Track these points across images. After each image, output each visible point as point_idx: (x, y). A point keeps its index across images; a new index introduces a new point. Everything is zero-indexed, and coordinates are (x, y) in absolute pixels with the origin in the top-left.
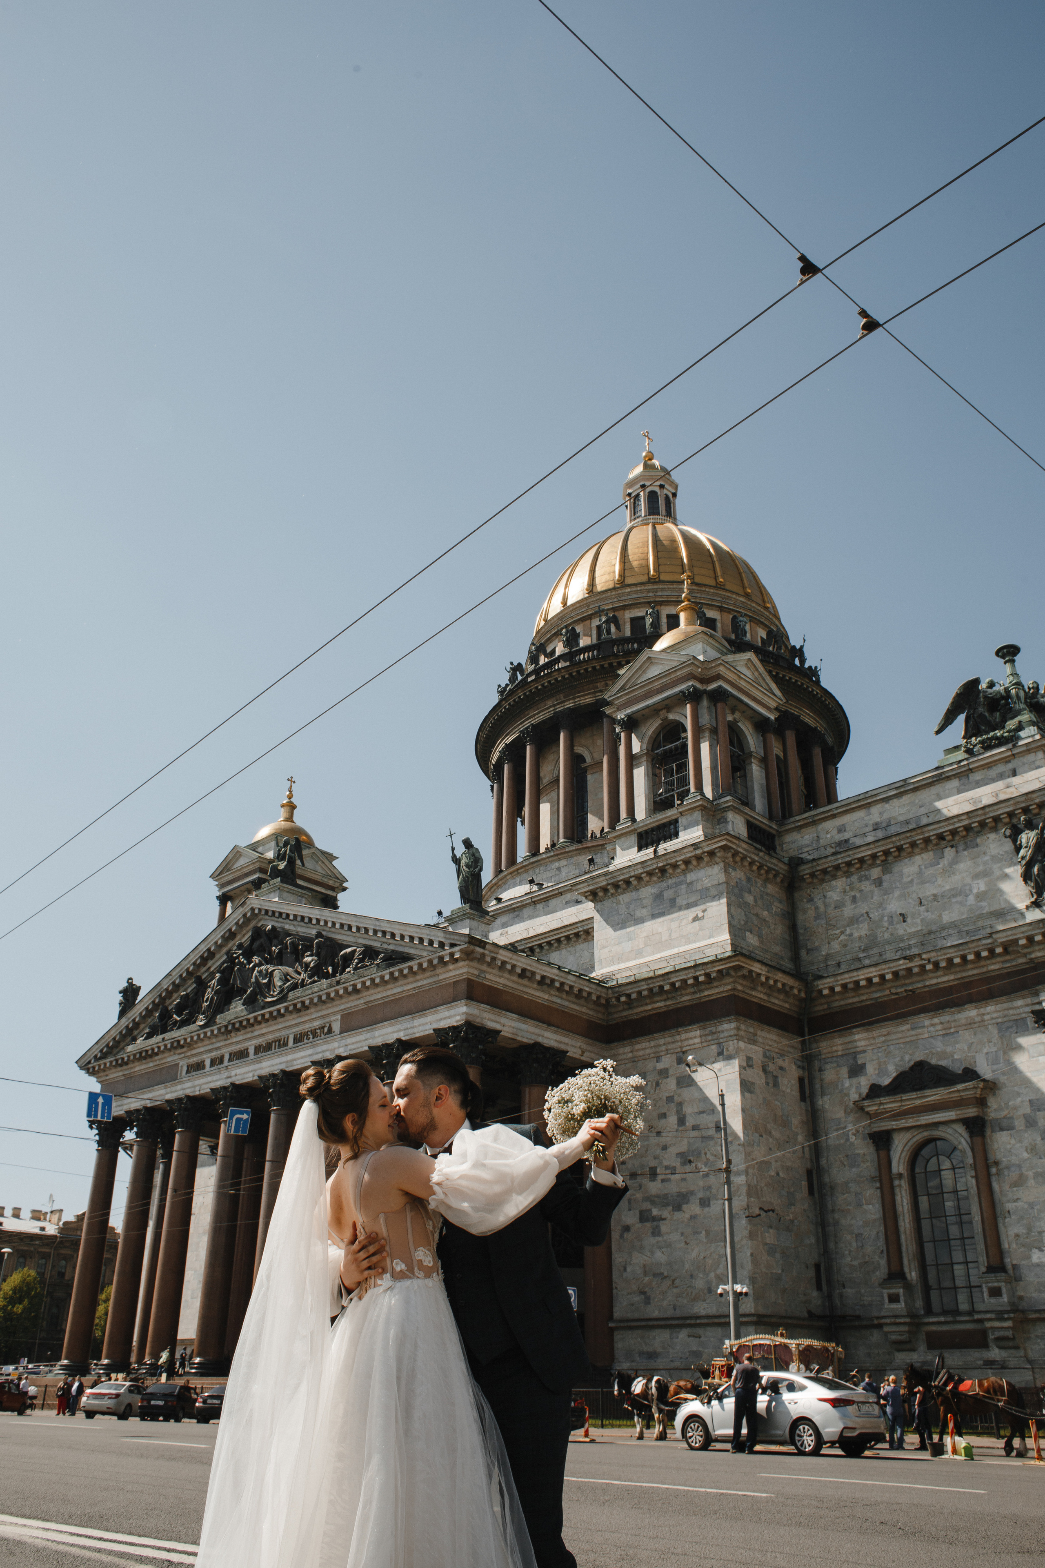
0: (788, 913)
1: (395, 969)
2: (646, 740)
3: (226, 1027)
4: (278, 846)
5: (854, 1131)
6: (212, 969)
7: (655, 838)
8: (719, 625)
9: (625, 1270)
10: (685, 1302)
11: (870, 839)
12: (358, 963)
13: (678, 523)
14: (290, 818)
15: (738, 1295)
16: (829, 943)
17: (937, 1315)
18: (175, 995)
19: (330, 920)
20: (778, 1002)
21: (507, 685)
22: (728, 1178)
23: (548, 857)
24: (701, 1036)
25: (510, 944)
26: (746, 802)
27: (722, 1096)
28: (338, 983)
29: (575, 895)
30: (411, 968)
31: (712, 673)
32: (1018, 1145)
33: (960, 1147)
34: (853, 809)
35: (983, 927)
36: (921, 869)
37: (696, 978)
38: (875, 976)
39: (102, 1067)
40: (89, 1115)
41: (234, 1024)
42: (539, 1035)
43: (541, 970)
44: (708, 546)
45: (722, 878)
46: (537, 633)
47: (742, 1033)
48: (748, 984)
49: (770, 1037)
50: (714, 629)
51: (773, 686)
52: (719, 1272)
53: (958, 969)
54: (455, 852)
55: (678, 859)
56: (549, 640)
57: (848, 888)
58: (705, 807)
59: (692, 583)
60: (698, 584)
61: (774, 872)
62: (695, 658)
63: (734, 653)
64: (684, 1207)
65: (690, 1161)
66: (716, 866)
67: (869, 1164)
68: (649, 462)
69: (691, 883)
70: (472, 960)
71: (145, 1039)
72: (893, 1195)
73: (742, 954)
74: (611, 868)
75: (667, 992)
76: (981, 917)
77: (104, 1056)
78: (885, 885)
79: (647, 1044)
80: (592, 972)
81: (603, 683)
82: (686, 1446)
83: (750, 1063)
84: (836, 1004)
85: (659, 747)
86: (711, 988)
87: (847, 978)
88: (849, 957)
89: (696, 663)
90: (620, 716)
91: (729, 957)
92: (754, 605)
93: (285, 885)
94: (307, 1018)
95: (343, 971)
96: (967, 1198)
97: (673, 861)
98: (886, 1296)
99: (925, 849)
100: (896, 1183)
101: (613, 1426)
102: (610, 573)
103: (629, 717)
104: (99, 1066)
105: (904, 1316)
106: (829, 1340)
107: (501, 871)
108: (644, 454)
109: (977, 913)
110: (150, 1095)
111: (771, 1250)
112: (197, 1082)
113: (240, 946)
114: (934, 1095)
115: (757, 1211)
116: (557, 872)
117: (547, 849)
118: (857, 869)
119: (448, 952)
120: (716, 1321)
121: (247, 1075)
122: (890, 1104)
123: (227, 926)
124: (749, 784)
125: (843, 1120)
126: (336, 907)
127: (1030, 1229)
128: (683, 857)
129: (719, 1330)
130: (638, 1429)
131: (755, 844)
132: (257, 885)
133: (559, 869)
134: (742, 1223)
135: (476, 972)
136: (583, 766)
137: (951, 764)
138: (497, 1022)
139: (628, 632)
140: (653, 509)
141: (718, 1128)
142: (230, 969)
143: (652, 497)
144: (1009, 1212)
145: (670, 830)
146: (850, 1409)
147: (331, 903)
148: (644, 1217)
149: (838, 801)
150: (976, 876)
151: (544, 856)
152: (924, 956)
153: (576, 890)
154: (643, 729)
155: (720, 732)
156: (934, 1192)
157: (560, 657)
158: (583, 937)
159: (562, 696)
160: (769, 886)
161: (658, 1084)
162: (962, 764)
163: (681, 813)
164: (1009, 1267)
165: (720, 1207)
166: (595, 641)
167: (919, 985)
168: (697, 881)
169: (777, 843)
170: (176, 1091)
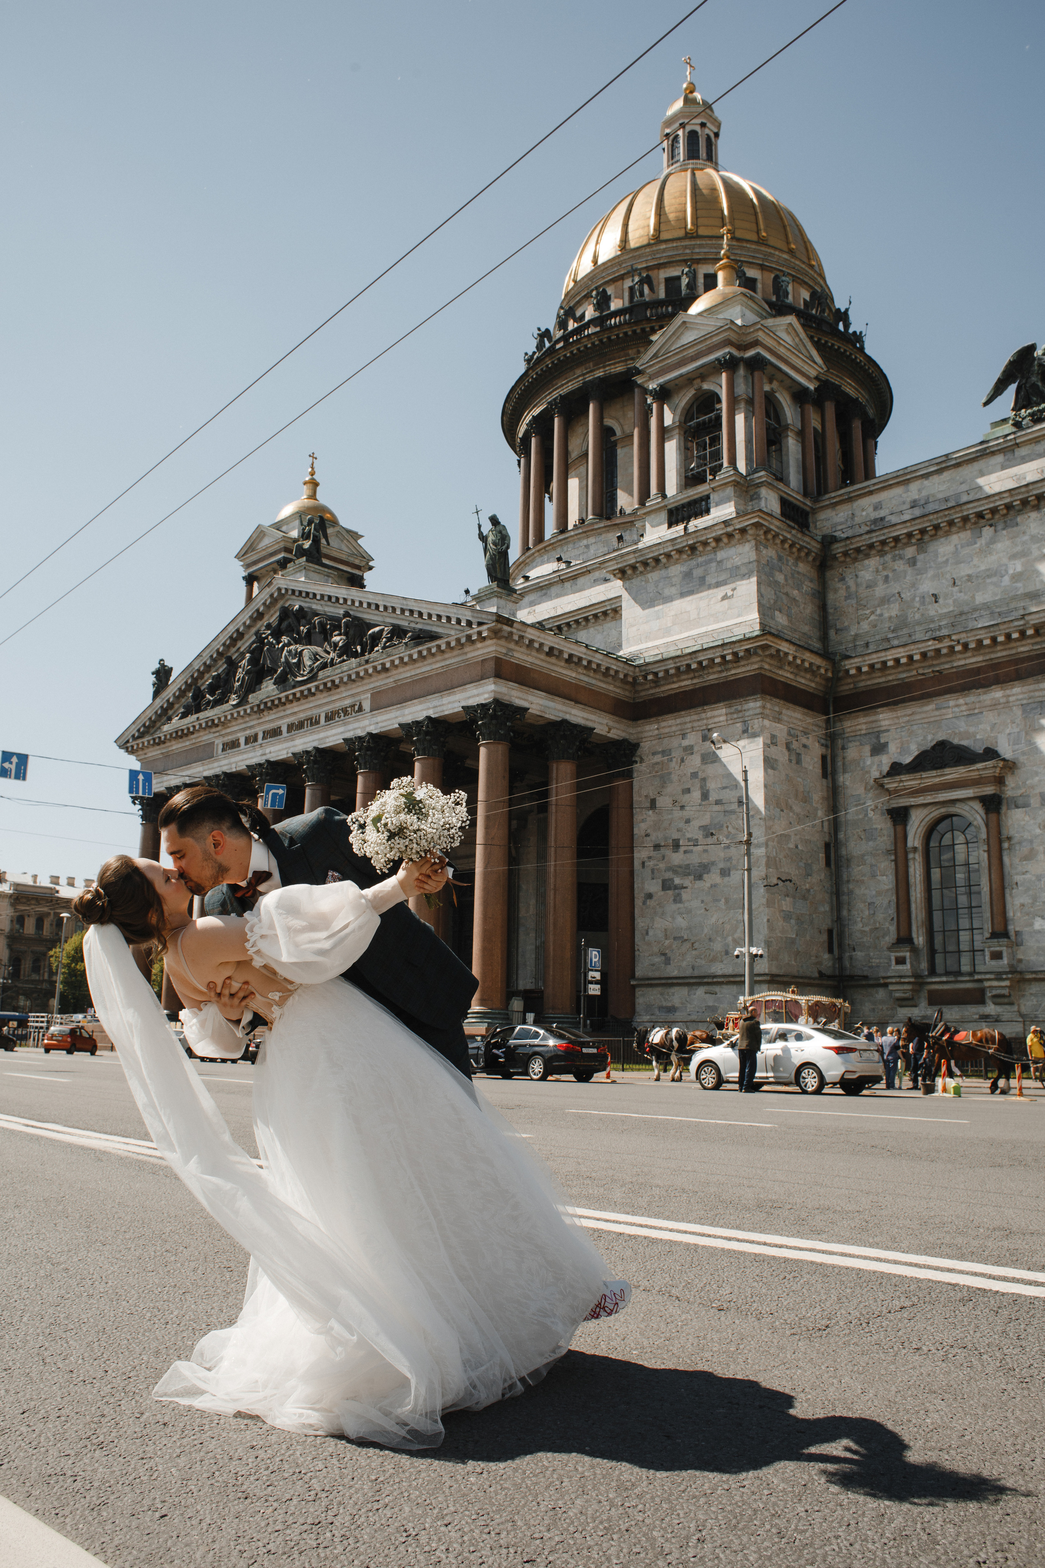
0: (819, 592)
1: (423, 648)
2: (679, 411)
3: (258, 706)
4: (302, 524)
5: (873, 807)
6: (242, 650)
7: (686, 514)
8: (759, 286)
9: (647, 933)
10: (703, 962)
11: (907, 517)
12: (386, 642)
13: (720, 168)
14: (313, 496)
15: (754, 957)
16: (859, 623)
17: (940, 975)
18: (207, 676)
19: (357, 599)
20: (804, 682)
21: (534, 353)
22: (748, 850)
23: (576, 535)
24: (726, 714)
25: (538, 623)
26: (780, 477)
27: (745, 772)
28: (367, 662)
29: (603, 573)
30: (439, 647)
31: (749, 339)
32: (1032, 822)
33: (975, 823)
34: (891, 485)
35: (1016, 609)
36: (957, 549)
37: (723, 657)
38: (903, 657)
39: (140, 746)
40: (131, 791)
41: (266, 703)
42: (566, 713)
43: (569, 648)
44: (752, 195)
45: (753, 556)
46: (566, 295)
47: (767, 712)
48: (775, 663)
49: (795, 716)
50: (754, 291)
51: (814, 353)
52: (736, 936)
53: (987, 651)
54: (482, 529)
55: (709, 536)
56: (579, 303)
57: (881, 567)
58: (738, 483)
59: (732, 238)
60: (738, 240)
61: (806, 551)
62: (732, 322)
63: (774, 316)
64: (705, 876)
65: (712, 834)
66: (747, 544)
67: (885, 838)
68: (690, 96)
69: (721, 561)
70: (499, 638)
71: (181, 718)
72: (907, 867)
73: (770, 633)
74: (641, 546)
75: (694, 670)
76: (1014, 598)
77: (142, 735)
78: (919, 564)
79: (673, 721)
80: (619, 651)
81: (635, 350)
82: (700, 1086)
83: (774, 741)
84: (862, 684)
85: (692, 419)
86: (738, 667)
87: (875, 659)
88: (878, 637)
89: (733, 327)
90: (652, 386)
91: (757, 636)
92: (797, 263)
93: (311, 565)
94: (337, 697)
95: (371, 650)
96: (978, 870)
97: (704, 538)
98: (893, 958)
99: (963, 528)
100: (911, 856)
101: (632, 1070)
102: (644, 227)
103: (662, 386)
104: (138, 744)
105: (908, 977)
106: (837, 997)
107: (529, 549)
108: (685, 86)
109: (1011, 595)
110: (188, 772)
111: (787, 917)
112: (233, 760)
113: (268, 626)
114: (953, 774)
115: (775, 881)
116: (585, 550)
117: (575, 526)
118: (891, 548)
119: (476, 630)
120: (732, 979)
121: (281, 753)
122: (910, 781)
123: (254, 606)
124: (784, 458)
125: (863, 796)
126: (363, 586)
127: (1035, 899)
128: (714, 535)
129: (734, 988)
130: (656, 1072)
131: (788, 522)
132: (283, 564)
133: (587, 546)
134: (760, 892)
135: (504, 651)
136: (613, 439)
137: (997, 438)
138: (525, 700)
139: (662, 295)
140: (692, 153)
141: (740, 802)
142: (260, 649)
143: (692, 137)
144: (1017, 883)
145: (701, 506)
146: (853, 1056)
147: (357, 582)
148: (667, 885)
149: (875, 477)
150: (1013, 557)
151: (572, 533)
152: (954, 637)
153: (605, 568)
154: (676, 400)
155: (757, 405)
156: (947, 864)
157: (590, 322)
158: (611, 615)
159: (591, 364)
160: (801, 565)
161: (682, 760)
162: (1009, 438)
163: (713, 489)
164: (1012, 934)
165: (738, 876)
166: (627, 304)
167: (947, 666)
168: (728, 559)
169: (810, 520)
170: (213, 768)
